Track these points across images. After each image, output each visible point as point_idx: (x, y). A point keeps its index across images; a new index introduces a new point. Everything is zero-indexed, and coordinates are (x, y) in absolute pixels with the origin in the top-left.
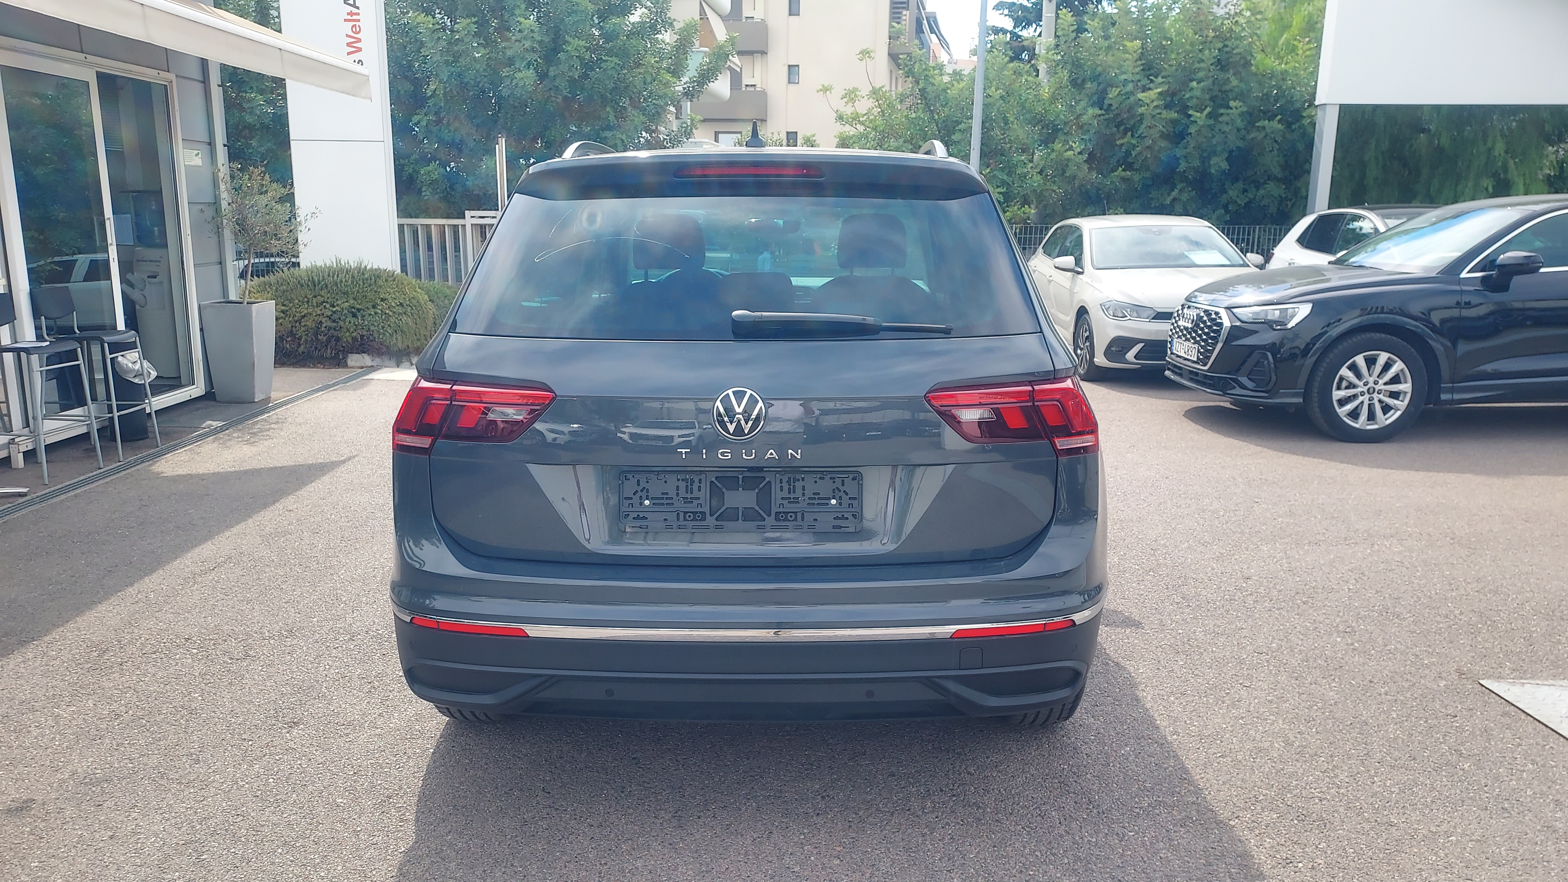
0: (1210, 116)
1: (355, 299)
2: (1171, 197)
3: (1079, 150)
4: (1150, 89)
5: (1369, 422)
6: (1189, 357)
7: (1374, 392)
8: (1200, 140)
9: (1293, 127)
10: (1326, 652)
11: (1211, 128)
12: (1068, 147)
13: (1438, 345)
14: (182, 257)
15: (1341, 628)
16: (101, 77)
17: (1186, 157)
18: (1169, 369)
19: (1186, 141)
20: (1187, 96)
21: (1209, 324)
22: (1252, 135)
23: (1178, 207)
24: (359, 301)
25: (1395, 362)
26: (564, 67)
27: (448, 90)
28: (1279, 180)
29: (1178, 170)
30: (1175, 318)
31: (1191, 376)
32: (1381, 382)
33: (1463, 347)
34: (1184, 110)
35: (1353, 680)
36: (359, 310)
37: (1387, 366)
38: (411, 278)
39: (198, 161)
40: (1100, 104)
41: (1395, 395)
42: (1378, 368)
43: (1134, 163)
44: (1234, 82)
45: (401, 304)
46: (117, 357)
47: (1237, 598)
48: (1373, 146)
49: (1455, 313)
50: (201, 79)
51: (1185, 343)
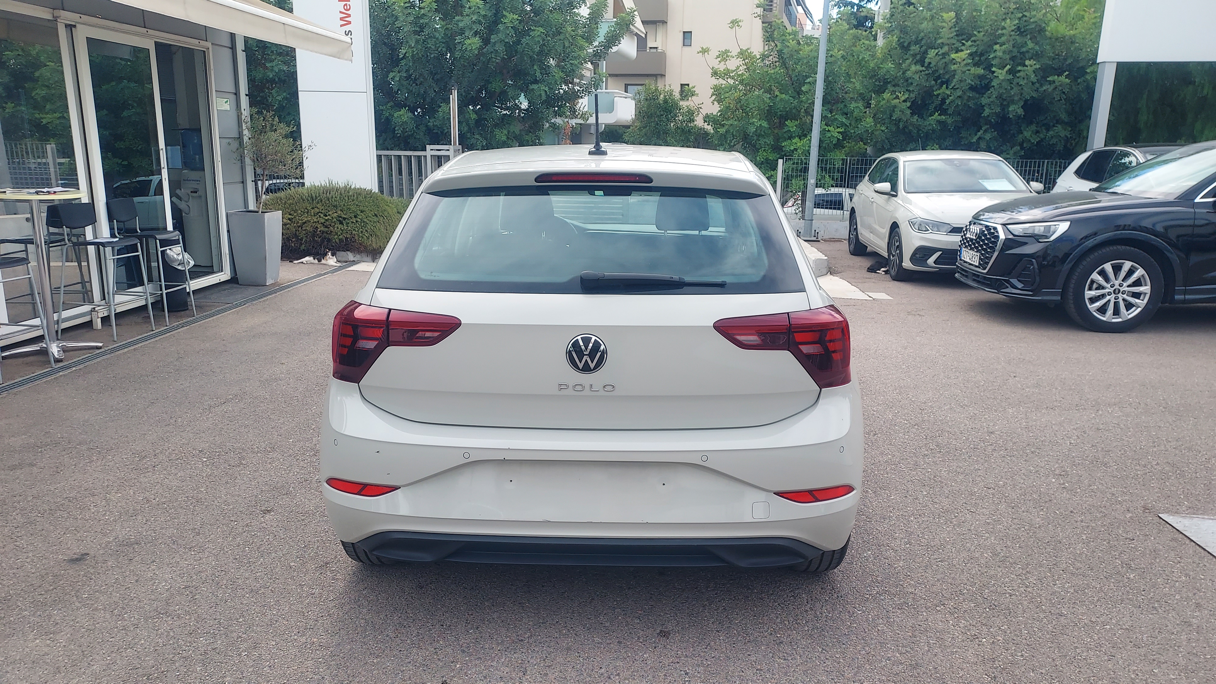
0: (1010, 72)
1: (341, 210)
2: (978, 136)
3: (903, 98)
4: (962, 51)
5: (1114, 317)
6: (972, 263)
7: (1119, 293)
8: (1001, 92)
9: (1079, 80)
10: (1042, 489)
11: (1010, 82)
12: (895, 96)
13: (1174, 256)
14: (215, 178)
15: (1057, 472)
16: (159, 46)
17: (989, 105)
18: (959, 272)
19: (990, 92)
20: (991, 56)
21: (988, 237)
22: (1044, 88)
23: (983, 145)
24: (345, 212)
25: (1137, 269)
26: (501, 36)
27: (415, 53)
28: (1066, 123)
29: (983, 115)
30: (964, 232)
31: (974, 278)
32: (1125, 284)
33: (1195, 258)
34: (989, 67)
35: (1058, 510)
36: (344, 219)
37: (1131, 272)
38: (386, 196)
39: (227, 107)
40: (922, 62)
41: (1137, 295)
42: (1123, 274)
43: (948, 109)
44: (1030, 45)
45: (376, 215)
46: (166, 250)
47: (979, 447)
48: (1145, 96)
49: (1189, 231)
50: (230, 46)
51: (970, 252)
